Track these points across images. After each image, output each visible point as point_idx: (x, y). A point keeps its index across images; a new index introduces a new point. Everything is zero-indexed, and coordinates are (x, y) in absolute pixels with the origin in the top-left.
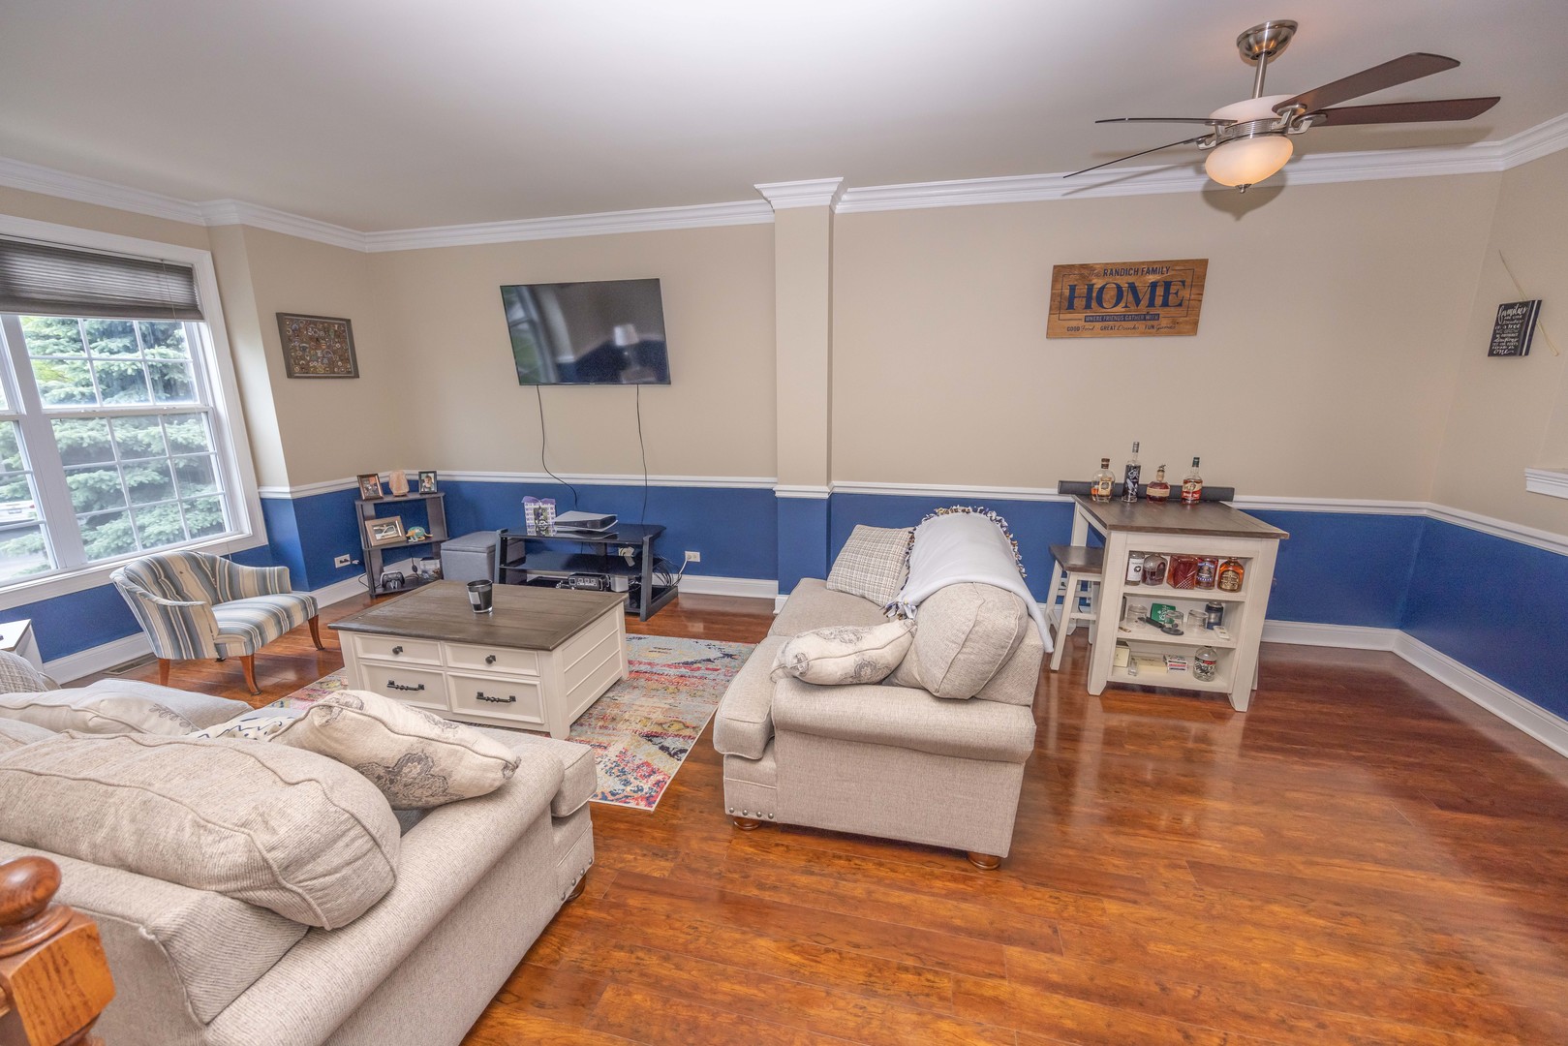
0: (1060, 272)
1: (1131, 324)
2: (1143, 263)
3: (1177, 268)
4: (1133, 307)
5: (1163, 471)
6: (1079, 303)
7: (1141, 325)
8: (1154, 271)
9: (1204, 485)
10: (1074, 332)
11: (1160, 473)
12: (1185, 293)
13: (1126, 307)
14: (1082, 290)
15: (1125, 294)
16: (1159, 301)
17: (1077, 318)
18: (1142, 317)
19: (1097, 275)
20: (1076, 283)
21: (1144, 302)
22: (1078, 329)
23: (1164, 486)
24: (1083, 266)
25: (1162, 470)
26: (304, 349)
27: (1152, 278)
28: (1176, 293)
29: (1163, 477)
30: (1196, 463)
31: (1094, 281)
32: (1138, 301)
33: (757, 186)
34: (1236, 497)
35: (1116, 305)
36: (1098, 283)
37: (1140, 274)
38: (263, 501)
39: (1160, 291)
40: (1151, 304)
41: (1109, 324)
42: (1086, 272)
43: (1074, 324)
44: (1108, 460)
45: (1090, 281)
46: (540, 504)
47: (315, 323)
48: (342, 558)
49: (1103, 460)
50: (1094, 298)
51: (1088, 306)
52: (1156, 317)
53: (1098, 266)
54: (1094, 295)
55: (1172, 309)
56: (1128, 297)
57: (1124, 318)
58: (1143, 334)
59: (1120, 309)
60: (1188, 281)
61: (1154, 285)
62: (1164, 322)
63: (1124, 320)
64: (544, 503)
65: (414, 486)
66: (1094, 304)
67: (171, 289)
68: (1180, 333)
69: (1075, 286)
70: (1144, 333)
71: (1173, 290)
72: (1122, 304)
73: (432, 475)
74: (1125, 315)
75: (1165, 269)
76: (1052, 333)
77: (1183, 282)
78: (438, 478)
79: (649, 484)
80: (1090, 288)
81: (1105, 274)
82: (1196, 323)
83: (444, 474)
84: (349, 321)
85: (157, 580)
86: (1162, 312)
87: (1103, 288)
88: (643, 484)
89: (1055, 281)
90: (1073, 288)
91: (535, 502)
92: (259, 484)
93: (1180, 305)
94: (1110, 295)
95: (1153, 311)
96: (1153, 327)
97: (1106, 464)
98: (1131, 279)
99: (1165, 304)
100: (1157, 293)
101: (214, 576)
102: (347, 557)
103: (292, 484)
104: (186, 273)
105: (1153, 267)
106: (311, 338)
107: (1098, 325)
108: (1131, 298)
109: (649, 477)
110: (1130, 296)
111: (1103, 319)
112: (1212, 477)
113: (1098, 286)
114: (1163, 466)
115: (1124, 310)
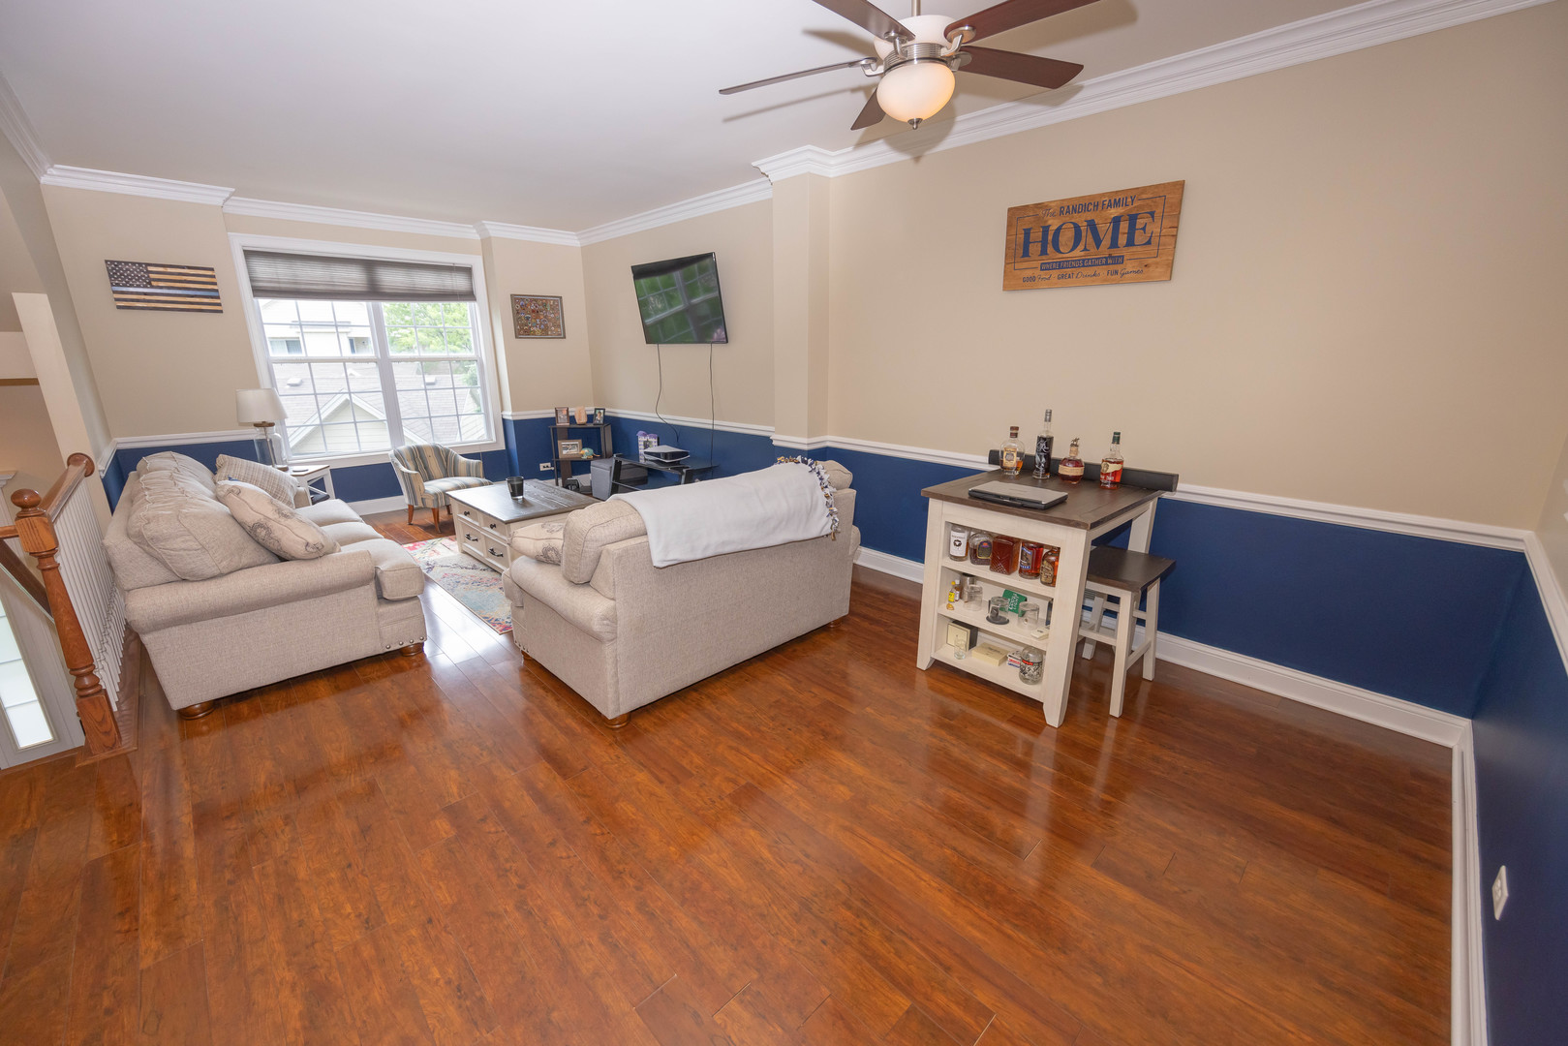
0: (1015, 214)
1: (1090, 271)
2: (1103, 195)
3: (1144, 196)
4: (1093, 249)
5: (1076, 446)
6: (1035, 249)
7: (1102, 271)
8: (1117, 203)
9: (1126, 465)
10: (1030, 283)
11: (1074, 448)
12: (1154, 228)
13: (1085, 249)
14: (1036, 235)
15: (1084, 234)
16: (1122, 240)
17: (1031, 267)
18: (1104, 262)
19: (1053, 215)
20: (1030, 226)
21: (1106, 242)
22: (1033, 279)
23: (1077, 463)
24: (1038, 206)
25: (1074, 445)
26: (528, 318)
27: (1114, 212)
28: (1144, 229)
29: (1077, 452)
30: (1116, 439)
31: (1050, 222)
32: (1098, 242)
33: (754, 164)
34: (1180, 486)
35: (1072, 250)
36: (1054, 224)
37: (1100, 208)
38: (504, 420)
39: (1124, 226)
40: (1114, 244)
41: (1065, 271)
42: (1041, 213)
43: (1029, 273)
44: (1017, 428)
45: (1046, 221)
46: (647, 438)
47: (535, 300)
48: (545, 465)
49: (1012, 428)
50: (1050, 240)
51: (1044, 252)
52: (1119, 260)
53: (1053, 204)
54: (1050, 238)
55: (1139, 249)
56: (1087, 238)
57: (1083, 263)
58: (1105, 282)
59: (1078, 253)
60: (1158, 211)
61: (1116, 221)
62: (1129, 266)
63: (1083, 266)
64: (650, 437)
65: (591, 418)
66: (1050, 249)
67: (458, 282)
68: (1149, 280)
69: (1030, 229)
70: (1105, 280)
71: (1140, 222)
72: (1081, 247)
73: (602, 411)
74: (1084, 260)
75: (1129, 200)
76: (1008, 286)
77: (1152, 214)
78: (606, 414)
79: (716, 428)
80: (1046, 229)
81: (1061, 212)
82: (1170, 265)
83: (611, 411)
84: (561, 298)
85: (414, 458)
86: (1126, 252)
87: (1059, 229)
88: (710, 427)
89: (1010, 225)
90: (1027, 232)
91: (645, 435)
92: (502, 410)
93: (1149, 243)
94: (1068, 236)
95: (1116, 253)
96: (1116, 272)
97: (1014, 432)
98: (1089, 216)
99: (1130, 243)
100: (1121, 230)
101: (447, 461)
102: (549, 464)
103: (513, 410)
104: (467, 271)
105: (1115, 199)
106: (533, 311)
107: (1055, 273)
108: (1090, 239)
109: (716, 422)
110: (1090, 236)
111: (1060, 265)
112: (1138, 457)
113: (1054, 228)
114: (1076, 440)
115: (1083, 253)
